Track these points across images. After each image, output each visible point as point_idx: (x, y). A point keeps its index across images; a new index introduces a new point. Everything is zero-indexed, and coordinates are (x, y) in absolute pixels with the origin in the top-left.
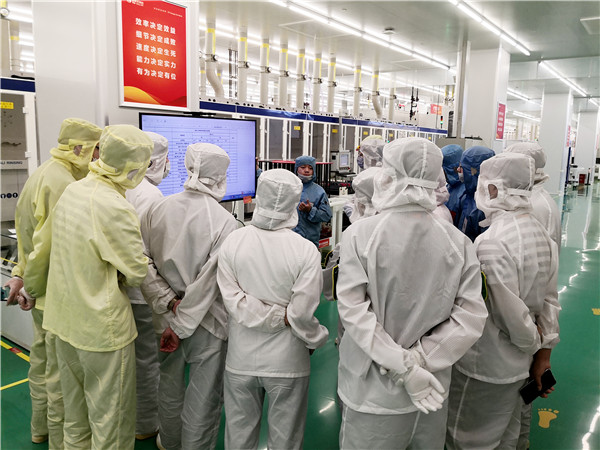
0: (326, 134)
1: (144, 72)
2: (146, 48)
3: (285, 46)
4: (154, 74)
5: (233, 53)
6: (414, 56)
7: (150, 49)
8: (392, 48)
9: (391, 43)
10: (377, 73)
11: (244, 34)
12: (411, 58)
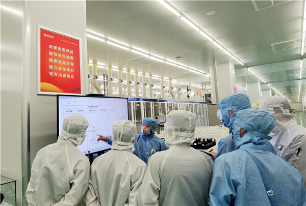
0: (152, 107)
1: (54, 74)
2: (55, 61)
3: (129, 70)
4: (60, 75)
5: (105, 76)
6: (189, 70)
7: (58, 61)
8: (179, 67)
9: (178, 65)
10: (171, 80)
11: (110, 66)
12: (187, 71)
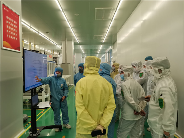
6: (50, 41)
7: (10, 28)
10: (35, 45)
